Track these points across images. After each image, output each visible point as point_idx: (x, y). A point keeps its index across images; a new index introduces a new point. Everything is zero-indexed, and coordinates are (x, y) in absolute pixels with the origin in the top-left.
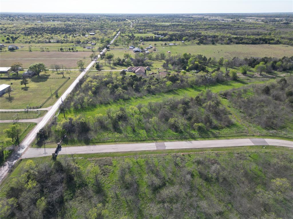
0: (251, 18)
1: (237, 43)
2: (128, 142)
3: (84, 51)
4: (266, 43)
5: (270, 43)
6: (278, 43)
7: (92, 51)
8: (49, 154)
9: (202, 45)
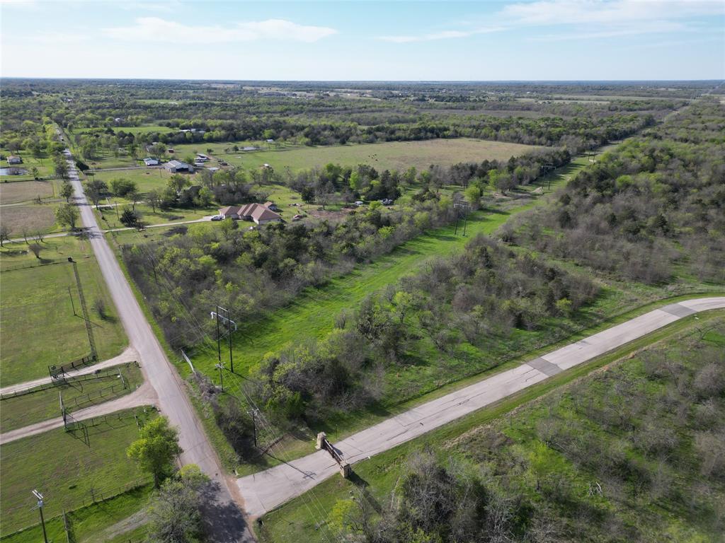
0: (346, 90)
1: (388, 140)
2: (469, 380)
3: (6, 182)
4: (438, 137)
5: (444, 137)
6: (457, 135)
7: (37, 179)
8: (322, 473)
9: (319, 146)
